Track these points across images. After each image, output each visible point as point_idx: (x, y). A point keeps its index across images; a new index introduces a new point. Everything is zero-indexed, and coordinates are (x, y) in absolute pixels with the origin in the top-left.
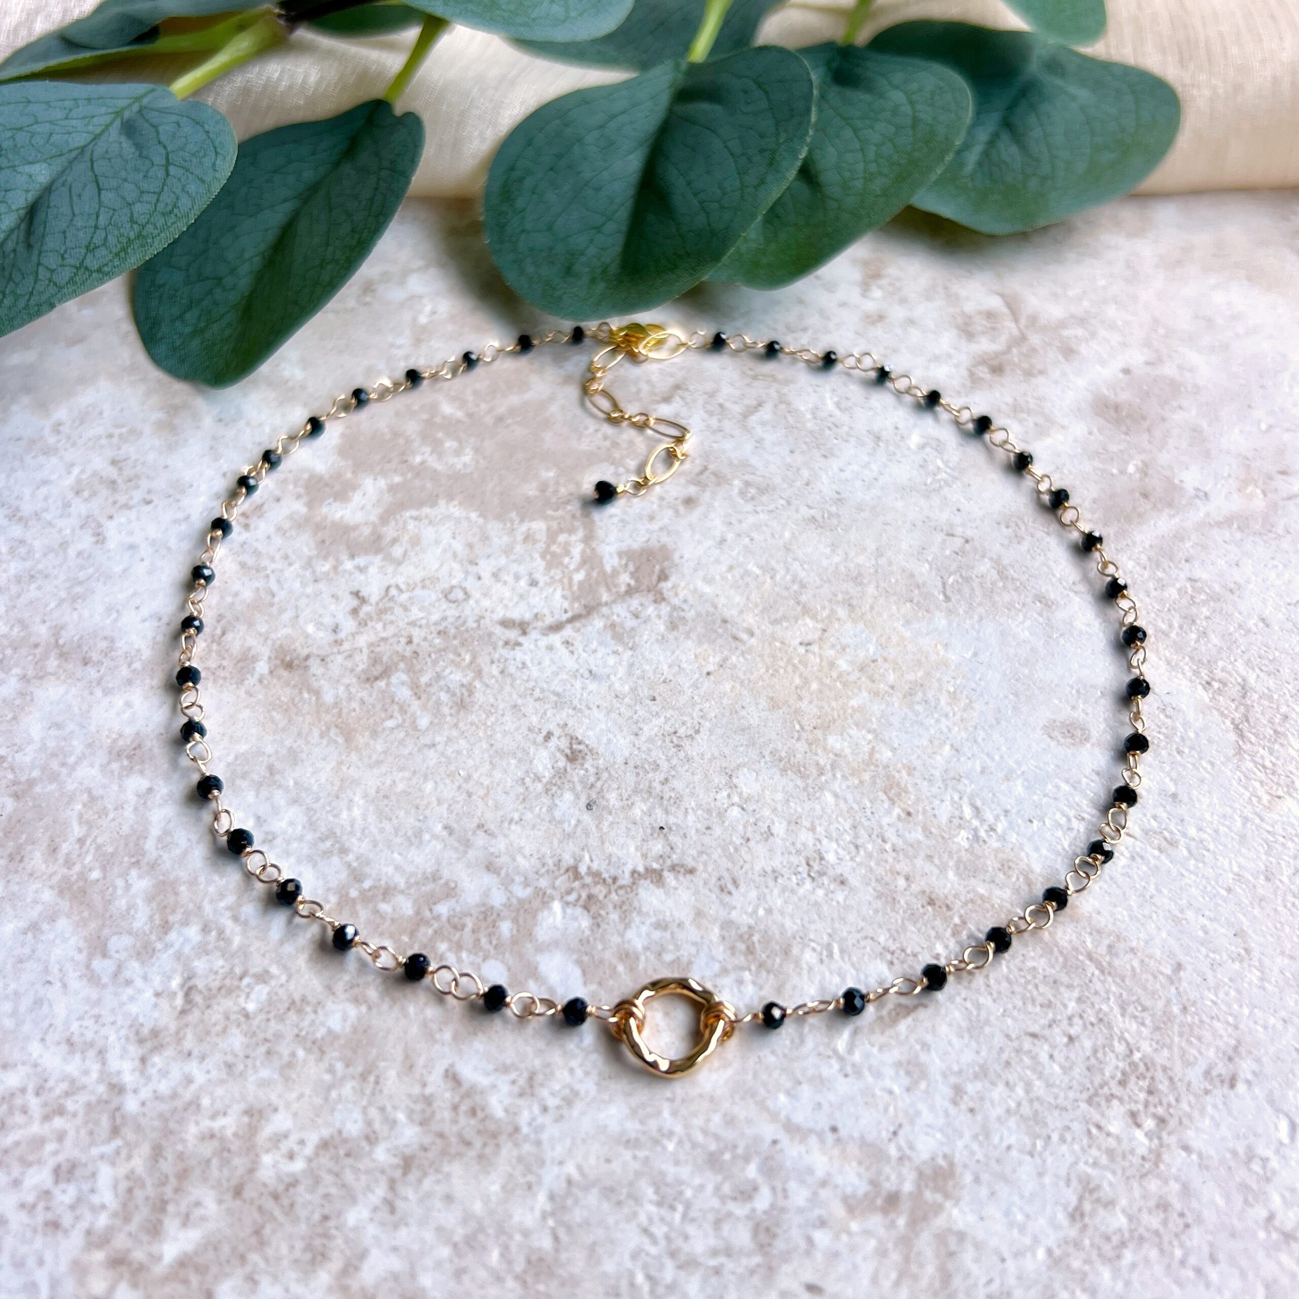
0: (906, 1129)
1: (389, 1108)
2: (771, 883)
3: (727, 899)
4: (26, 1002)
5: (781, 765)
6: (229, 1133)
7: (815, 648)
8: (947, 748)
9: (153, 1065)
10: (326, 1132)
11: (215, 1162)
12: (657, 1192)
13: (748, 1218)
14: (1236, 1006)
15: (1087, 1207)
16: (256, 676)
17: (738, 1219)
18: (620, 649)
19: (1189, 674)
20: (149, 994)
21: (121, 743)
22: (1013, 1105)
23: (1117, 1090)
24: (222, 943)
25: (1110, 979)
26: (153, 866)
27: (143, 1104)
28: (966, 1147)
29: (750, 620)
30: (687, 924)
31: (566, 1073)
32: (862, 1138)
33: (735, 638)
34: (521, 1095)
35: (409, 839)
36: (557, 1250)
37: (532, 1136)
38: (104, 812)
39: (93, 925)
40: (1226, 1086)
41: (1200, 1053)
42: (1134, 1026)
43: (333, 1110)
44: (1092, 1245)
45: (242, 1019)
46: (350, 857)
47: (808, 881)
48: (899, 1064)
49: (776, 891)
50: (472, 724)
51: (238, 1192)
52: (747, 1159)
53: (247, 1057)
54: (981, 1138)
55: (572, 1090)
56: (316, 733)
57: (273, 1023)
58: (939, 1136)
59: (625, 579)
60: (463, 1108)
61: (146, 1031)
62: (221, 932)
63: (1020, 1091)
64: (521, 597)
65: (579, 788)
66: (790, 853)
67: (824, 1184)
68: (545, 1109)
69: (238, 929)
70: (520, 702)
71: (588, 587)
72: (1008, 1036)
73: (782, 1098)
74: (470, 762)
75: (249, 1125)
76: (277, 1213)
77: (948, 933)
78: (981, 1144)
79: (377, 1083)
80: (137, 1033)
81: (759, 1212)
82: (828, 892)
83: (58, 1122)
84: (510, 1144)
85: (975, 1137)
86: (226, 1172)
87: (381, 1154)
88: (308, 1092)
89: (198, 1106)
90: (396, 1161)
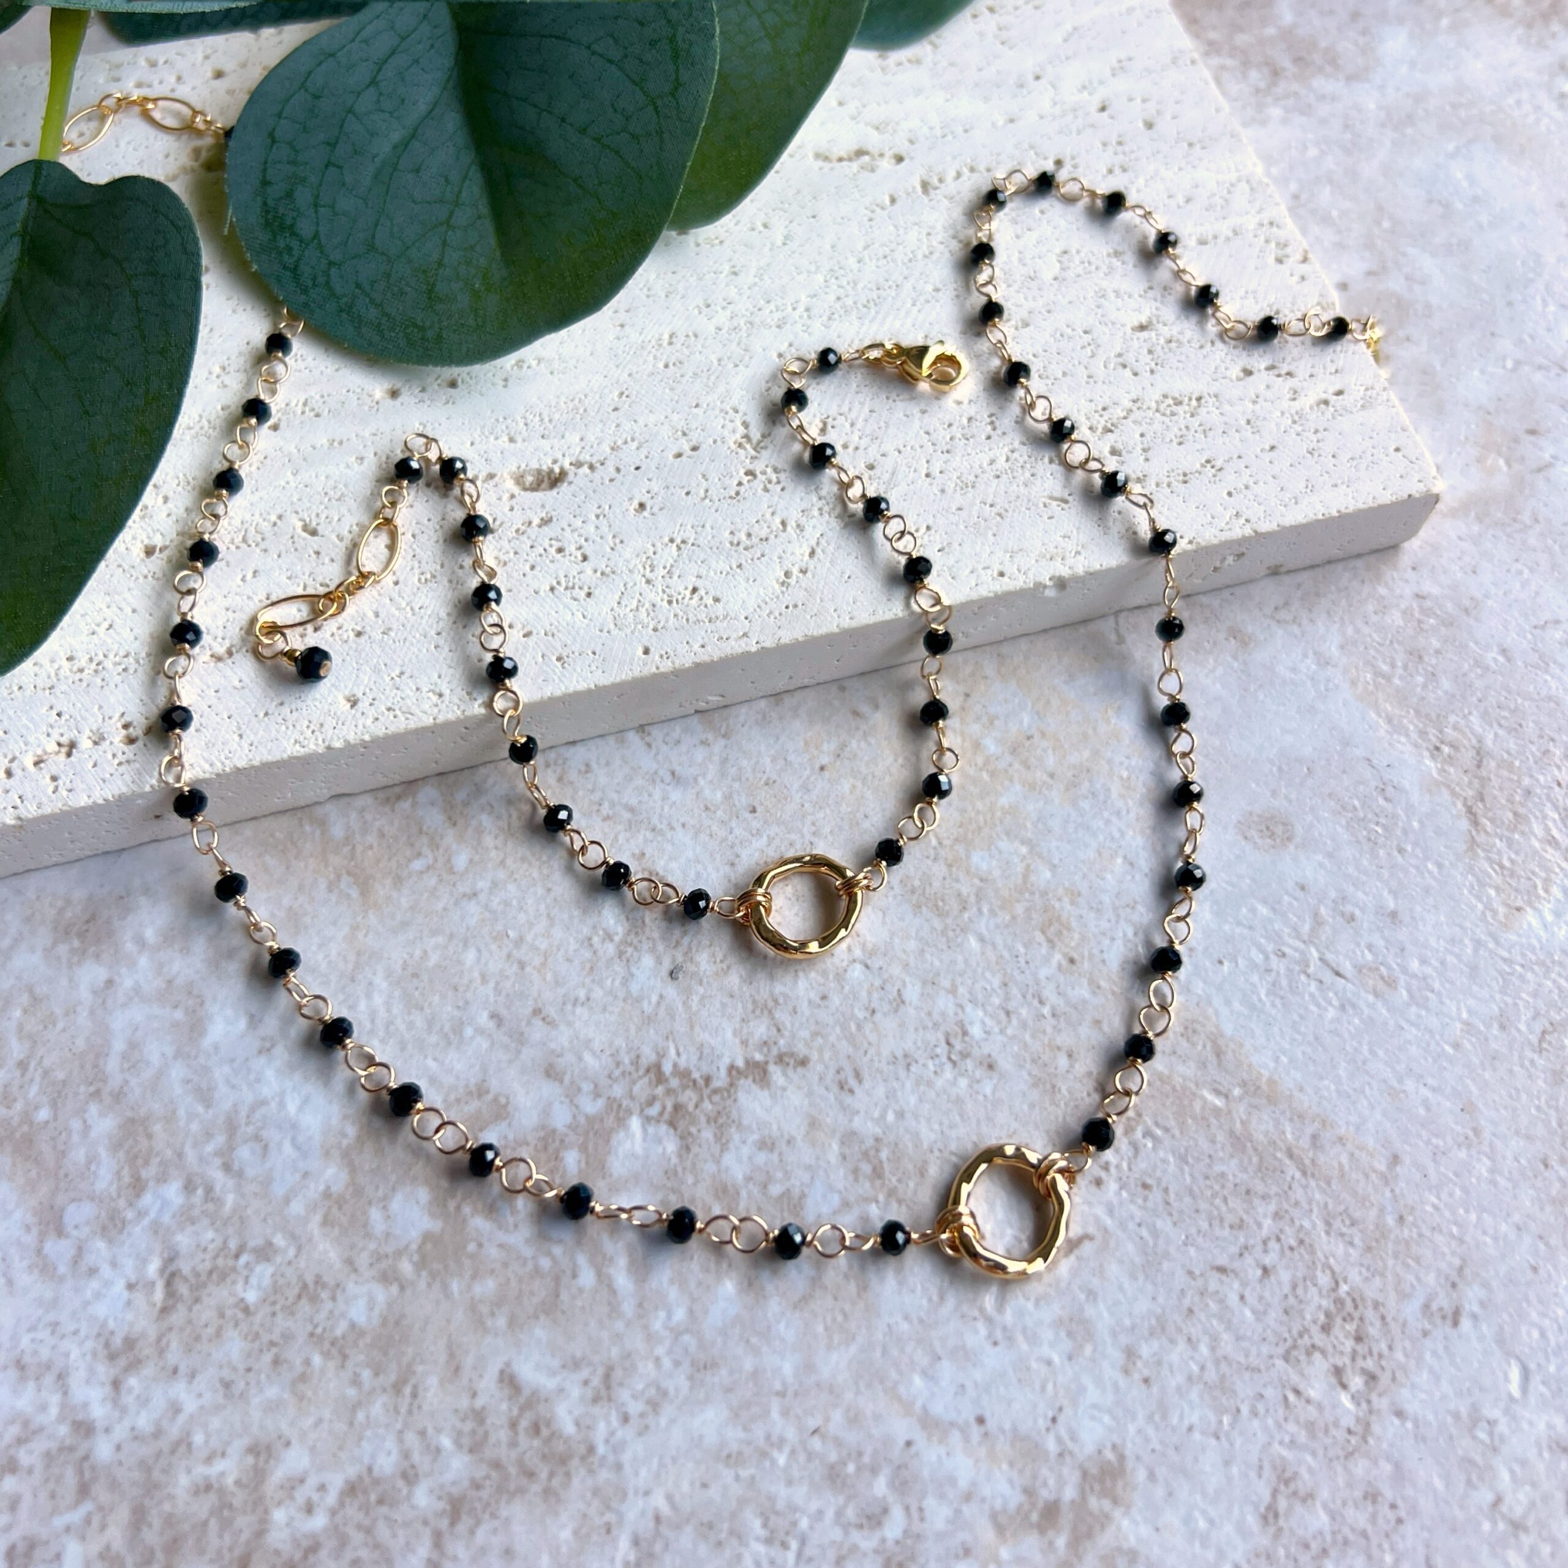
0: (1068, 1411)
1: (430, 1431)
2: (902, 1073)
3: (848, 1100)
9: (130, 1390)
10: (352, 1471)
12: (765, 1525)
13: (876, 1551)
15: (1282, 1504)
17: (865, 1555)
20: (119, 1286)
22: (1195, 1368)
23: (1319, 1339)
25: (1313, 1184)
27: (118, 1448)
28: (1139, 1431)
30: (799, 1139)
31: (651, 1366)
32: (1015, 1429)
34: (596, 1400)
35: (445, 1036)
37: (611, 1458)
40: (1449, 1322)
41: (1419, 1280)
42: (1341, 1248)
43: (360, 1439)
44: (1287, 1556)
45: (241, 1315)
47: (948, 1066)
48: (1058, 1323)
52: (874, 1471)
53: (249, 1370)
54: (1157, 1418)
55: (658, 1388)
58: (1107, 1419)
60: (524, 1424)
61: (117, 1341)
63: (1204, 1349)
66: (925, 1028)
67: (968, 1497)
68: (625, 1419)
72: (1190, 1273)
73: (918, 1381)
74: (522, 918)
75: (255, 1467)
78: (1157, 1428)
79: (414, 1395)
80: (107, 1345)
81: (890, 1544)
84: (582, 1471)
85: (1150, 1418)
87: (423, 1498)
88: (327, 1414)
89: (189, 1445)
90: (441, 1505)
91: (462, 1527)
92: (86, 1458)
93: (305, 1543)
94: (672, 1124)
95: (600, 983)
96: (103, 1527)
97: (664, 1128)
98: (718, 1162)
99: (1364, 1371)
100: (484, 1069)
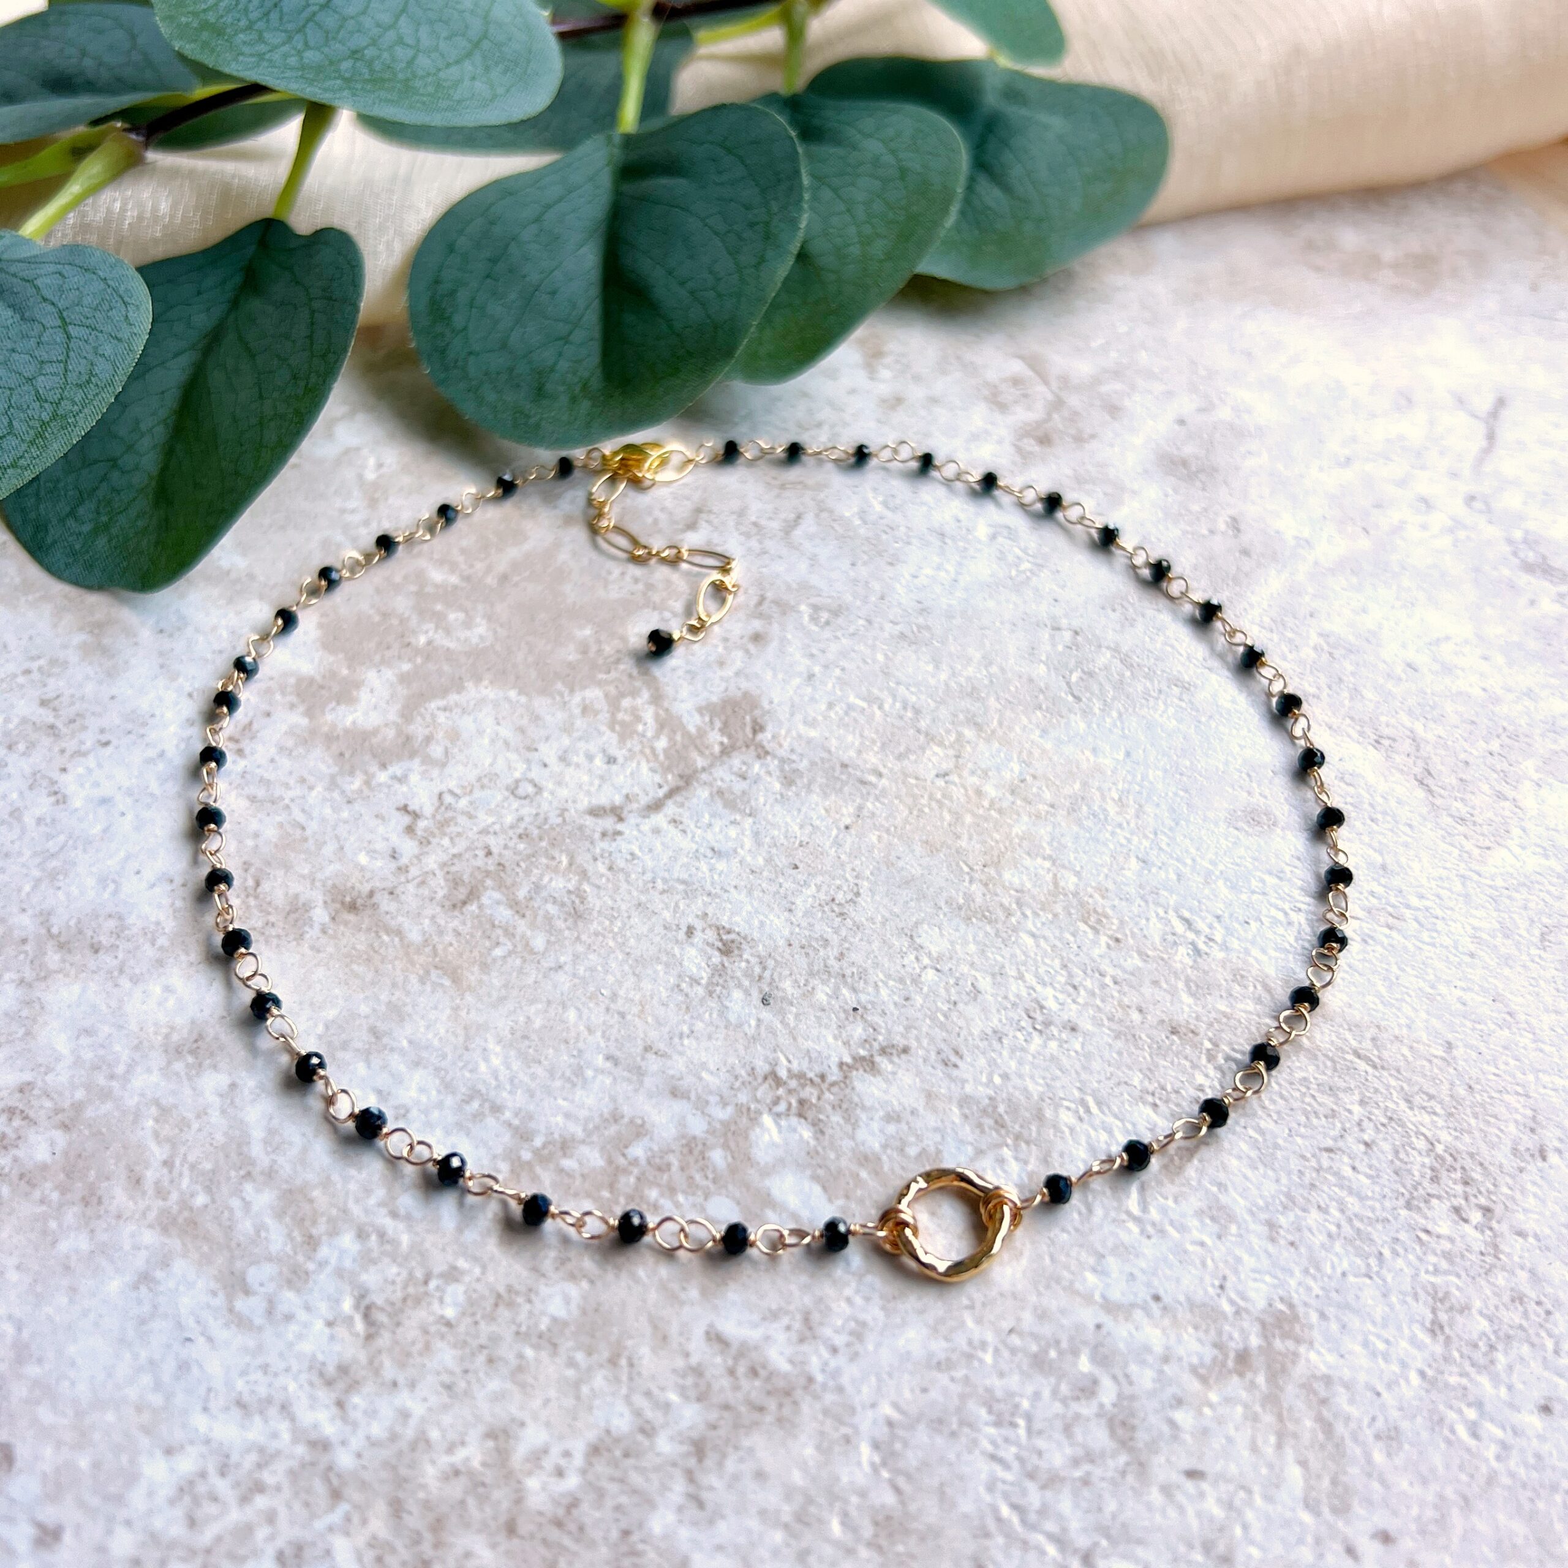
0: (1232, 1278)
1: (656, 1391)
2: (997, 1046)
3: (955, 1073)
4: (168, 1368)
5: (963, 913)
6: (476, 1463)
7: (954, 778)
8: (1133, 860)
9: (355, 1407)
10: (591, 1436)
11: (471, 1502)
12: (990, 1412)
13: (1098, 1416)
14: (1519, 1075)
15: (1443, 1318)
16: (317, 927)
17: (1088, 1419)
18: (738, 817)
19: (1355, 735)
20: (319, 1325)
21: (175, 1037)
22: (1333, 1229)
23: (1433, 1189)
24: (388, 1247)
25: (1385, 1073)
26: (270, 1174)
27: (359, 1456)
28: (1300, 1284)
29: (872, 759)
30: (921, 1110)
31: (843, 1304)
32: (1189, 1300)
33: (863, 782)
34: (802, 1340)
35: (569, 1080)
36: (903, 1504)
37: (831, 1383)
38: (183, 1124)
39: (220, 1260)
40: (1539, 1159)
41: (1502, 1131)
42: (1426, 1118)
43: (590, 1408)
44: (1462, 1357)
45: (444, 1329)
46: (508, 1115)
47: (1036, 1034)
48: (1200, 1213)
49: (1005, 1053)
50: (597, 934)
51: (511, 1529)
52: (1075, 1353)
53: (466, 1372)
54: (1312, 1271)
55: (857, 1321)
56: (414, 979)
57: (483, 1325)
58: (1268, 1279)
59: (715, 738)
60: (741, 1370)
61: (331, 1370)
62: (382, 1235)
63: (1334, 1212)
64: (602, 778)
65: (746, 983)
66: (1005, 1009)
67: (1166, 1359)
68: (834, 1350)
69: (401, 1226)
70: (643, 898)
71: (676, 754)
72: (1303, 1157)
73: (1091, 1278)
74: (610, 979)
75: (498, 1450)
76: (567, 1542)
77: (1204, 1060)
78: (1315, 1279)
79: (631, 1365)
80: (321, 1374)
81: (1108, 1407)
82: (1062, 1043)
83: (261, 1502)
84: (808, 1399)
85: (1306, 1272)
86: (488, 1510)
87: (665, 1445)
88: (552, 1393)
89: (427, 1442)
90: (685, 1448)
91: (710, 1462)
92: (330, 1468)
93: (565, 1501)
94: (800, 1115)
95: (700, 1017)
96: (364, 1522)
97: (794, 1120)
98: (853, 1138)
99: (1481, 1207)
100: (613, 1099)
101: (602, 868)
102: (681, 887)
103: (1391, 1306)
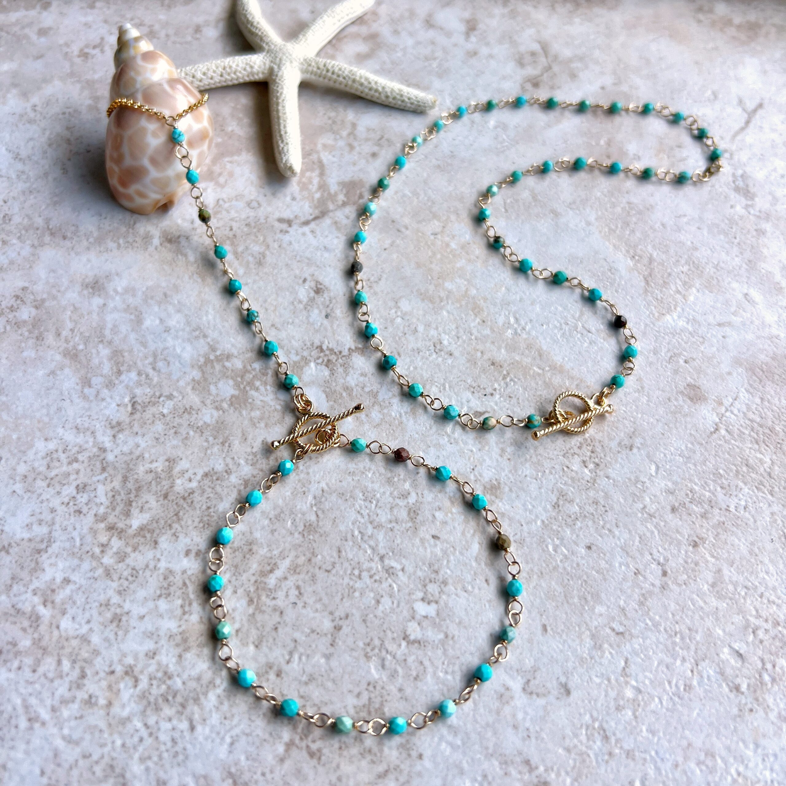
5: (422, 297)
6: (159, 469)
7: (439, 236)
11: (153, 483)
14: (635, 413)
16: (154, 247)
18: (340, 235)
21: (87, 280)
24: (148, 381)
26: (110, 343)
29: (406, 220)
33: (399, 231)
36: (318, 521)
38: (81, 316)
39: (83, 372)
46: (209, 340)
49: (419, 359)
50: (266, 273)
51: (166, 496)
56: (187, 276)
62: (147, 376)
64: (288, 206)
65: (321, 307)
69: (156, 374)
70: (289, 262)
71: (322, 202)
76: (185, 506)
77: (501, 378)
82: (444, 359)
83: (75, 465)
86: (159, 488)
101: (276, 245)
102: (307, 261)
103: (541, 493)
